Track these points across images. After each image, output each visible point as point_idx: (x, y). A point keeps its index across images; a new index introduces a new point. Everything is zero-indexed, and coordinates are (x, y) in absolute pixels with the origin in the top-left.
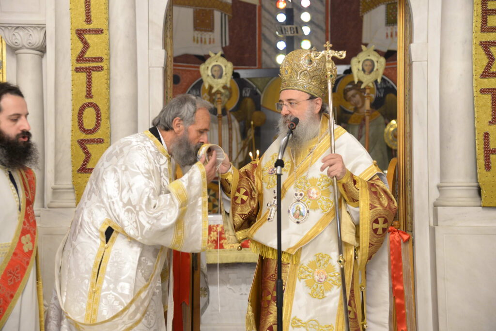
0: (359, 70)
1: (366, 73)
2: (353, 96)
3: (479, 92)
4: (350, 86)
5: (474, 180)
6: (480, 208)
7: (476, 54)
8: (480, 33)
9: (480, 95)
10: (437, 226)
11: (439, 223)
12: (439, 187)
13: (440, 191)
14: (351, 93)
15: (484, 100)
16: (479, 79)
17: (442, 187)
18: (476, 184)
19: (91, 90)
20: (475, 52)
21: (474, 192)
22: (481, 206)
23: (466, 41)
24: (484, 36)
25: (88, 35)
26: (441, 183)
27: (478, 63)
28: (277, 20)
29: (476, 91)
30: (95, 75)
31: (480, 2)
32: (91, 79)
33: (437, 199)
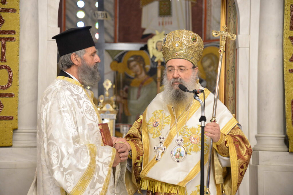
0: (153, 48)
1: (159, 50)
2: (135, 66)
3: (288, 71)
4: (132, 59)
5: (283, 133)
6: (288, 153)
7: (286, 45)
8: (289, 30)
9: (289, 73)
10: (259, 165)
11: (260, 163)
12: (257, 137)
13: (257, 140)
14: (133, 64)
15: (291, 77)
16: (288, 62)
17: (260, 137)
18: (284, 136)
19: (5, 56)
20: (286, 43)
21: (282, 142)
22: (288, 151)
23: (278, 35)
24: (292, 32)
25: (3, 13)
26: (258, 134)
27: (287, 51)
28: (77, 6)
29: (286, 71)
30: (8, 44)
31: (289, 9)
32: (5, 47)
33: (255, 146)
